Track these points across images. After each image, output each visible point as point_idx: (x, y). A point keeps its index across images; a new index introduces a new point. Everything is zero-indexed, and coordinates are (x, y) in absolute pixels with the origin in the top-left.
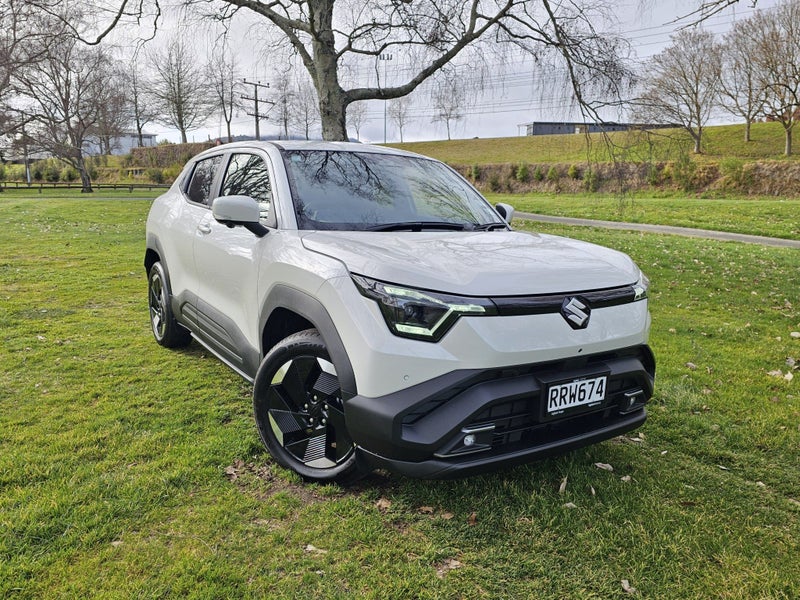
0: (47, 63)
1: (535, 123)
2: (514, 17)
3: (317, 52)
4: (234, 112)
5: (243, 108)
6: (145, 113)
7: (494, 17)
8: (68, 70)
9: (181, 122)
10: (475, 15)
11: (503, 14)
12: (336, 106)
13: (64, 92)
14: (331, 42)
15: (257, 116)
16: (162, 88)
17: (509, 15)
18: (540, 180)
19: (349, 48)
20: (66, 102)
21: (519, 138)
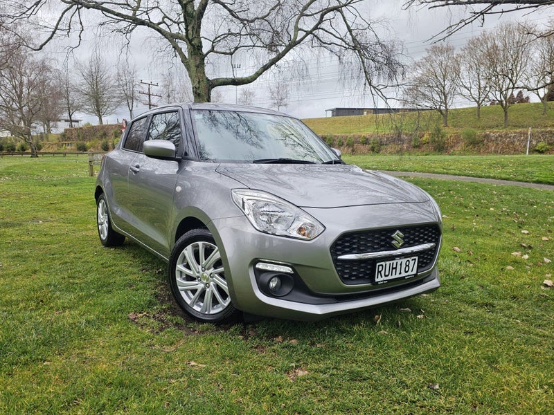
0: (7, 71)
1: (337, 109)
2: (324, 30)
3: (191, 54)
4: (135, 104)
5: (140, 101)
6: (75, 105)
7: (309, 30)
8: (22, 75)
9: (98, 111)
10: (297, 29)
11: (316, 28)
12: (204, 90)
13: (18, 90)
14: (200, 47)
15: (150, 105)
16: (86, 88)
17: (320, 28)
18: (342, 146)
19: (212, 50)
20: (20, 96)
21: (327, 118)
